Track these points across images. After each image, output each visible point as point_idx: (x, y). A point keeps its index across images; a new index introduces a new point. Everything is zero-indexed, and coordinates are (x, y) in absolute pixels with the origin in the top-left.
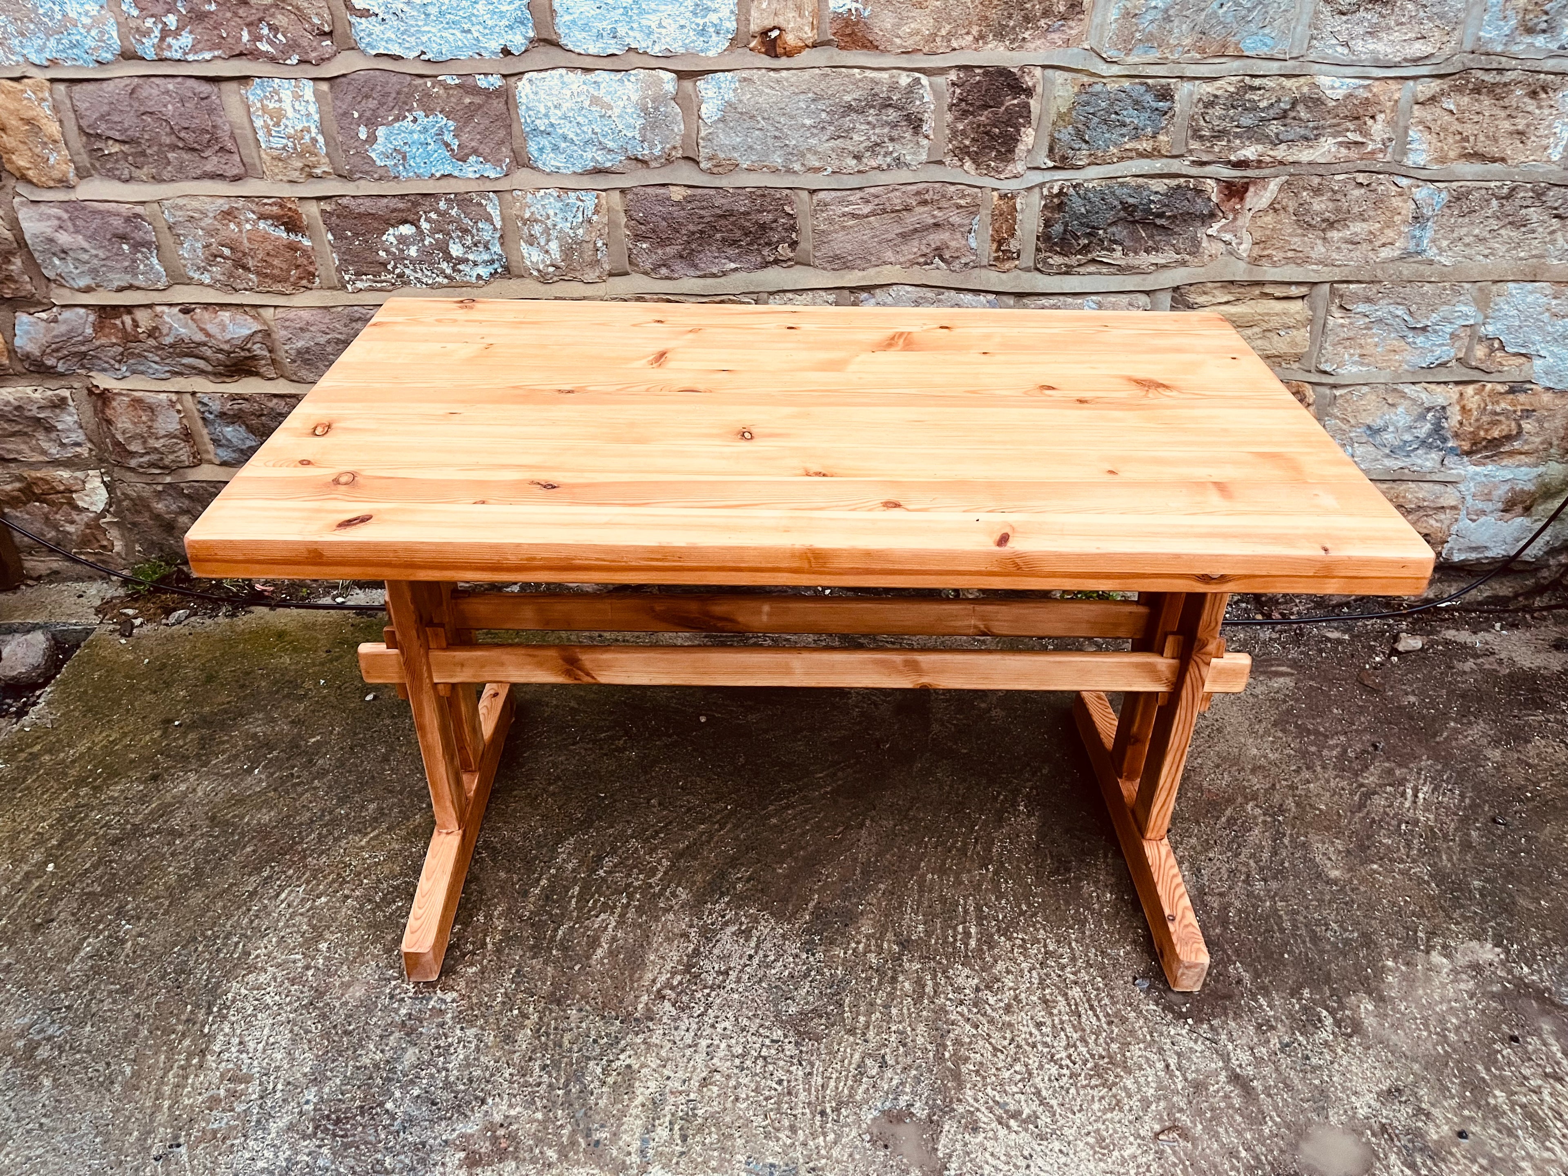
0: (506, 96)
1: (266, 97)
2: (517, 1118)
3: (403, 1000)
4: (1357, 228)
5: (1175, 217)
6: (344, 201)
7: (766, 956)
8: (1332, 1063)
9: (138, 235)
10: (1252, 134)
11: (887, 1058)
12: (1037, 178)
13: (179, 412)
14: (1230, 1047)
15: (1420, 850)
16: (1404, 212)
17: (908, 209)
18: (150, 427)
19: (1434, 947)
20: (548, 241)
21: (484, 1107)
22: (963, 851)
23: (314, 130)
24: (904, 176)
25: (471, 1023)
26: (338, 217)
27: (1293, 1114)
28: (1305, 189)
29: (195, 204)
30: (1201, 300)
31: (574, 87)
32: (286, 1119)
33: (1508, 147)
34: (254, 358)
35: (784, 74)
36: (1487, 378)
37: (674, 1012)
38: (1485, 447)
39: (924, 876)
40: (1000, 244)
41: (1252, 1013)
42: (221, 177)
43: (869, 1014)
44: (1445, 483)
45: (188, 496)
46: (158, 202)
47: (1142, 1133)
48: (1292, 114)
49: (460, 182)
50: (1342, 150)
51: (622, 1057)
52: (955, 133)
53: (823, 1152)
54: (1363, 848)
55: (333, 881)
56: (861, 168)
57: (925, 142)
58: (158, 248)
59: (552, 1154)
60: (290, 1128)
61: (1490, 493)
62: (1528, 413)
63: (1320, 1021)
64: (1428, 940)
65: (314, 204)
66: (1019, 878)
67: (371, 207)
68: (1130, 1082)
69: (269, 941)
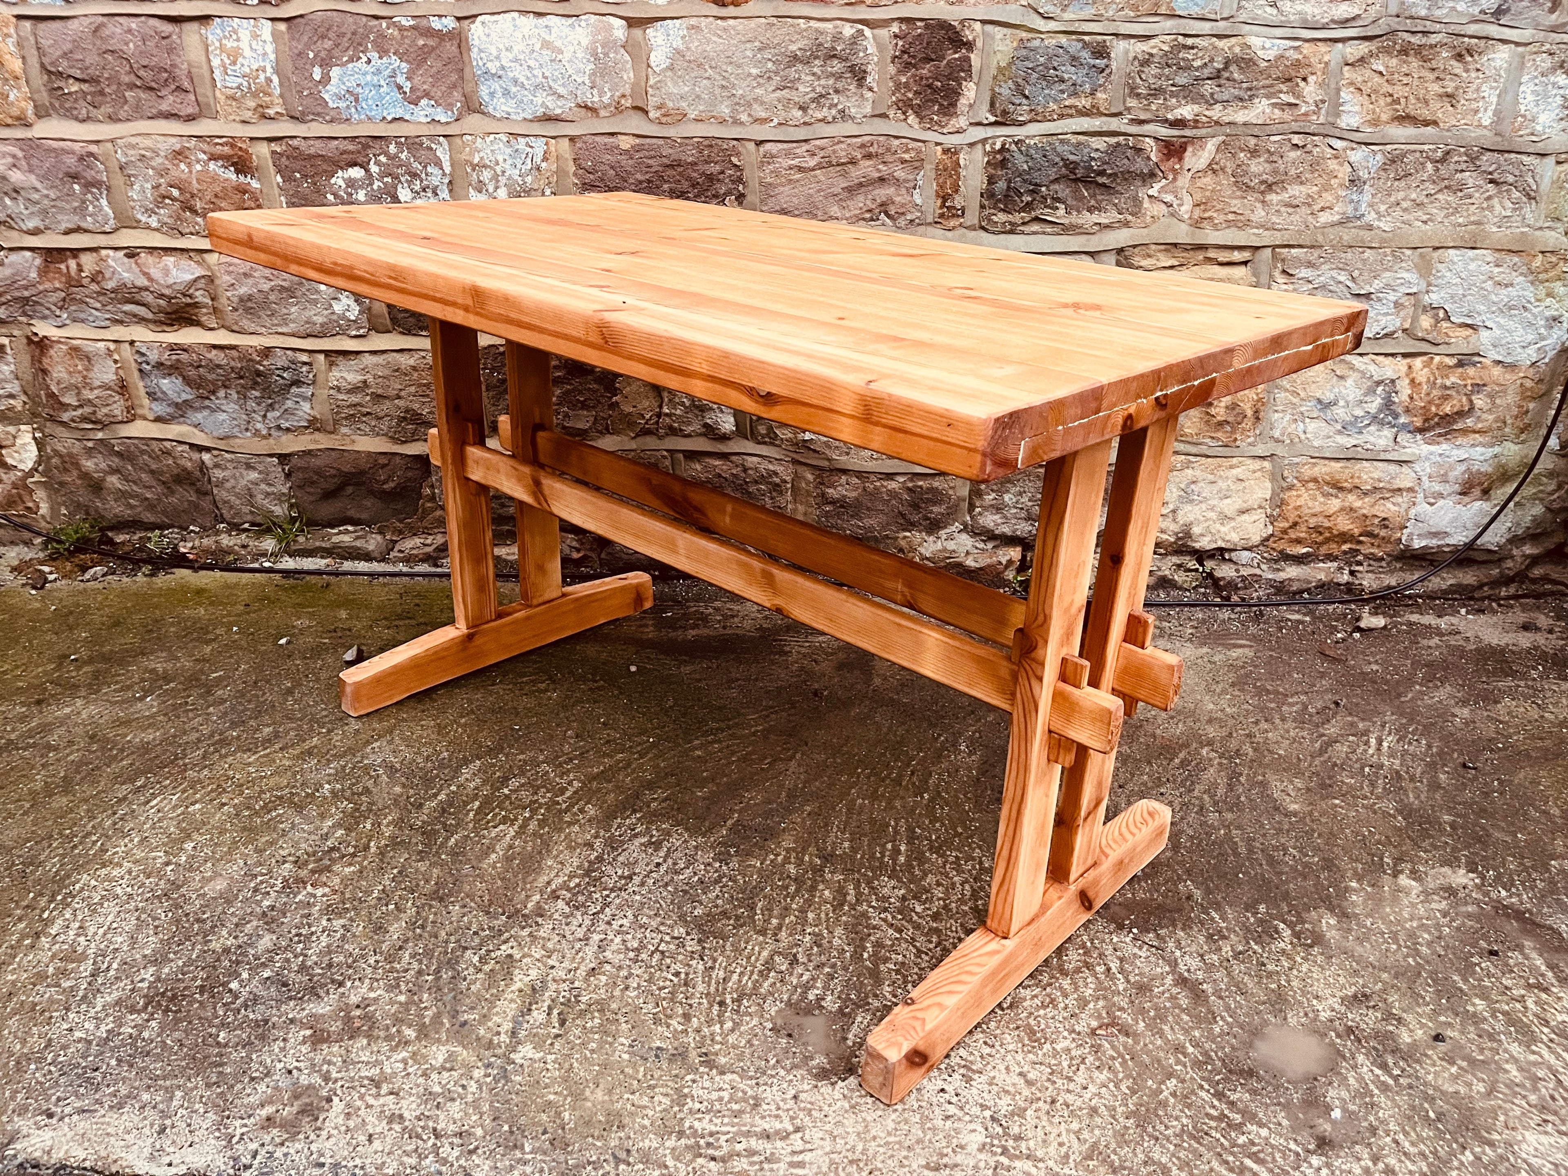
0: (459, 39)
1: (225, 37)
2: (376, 1000)
3: (268, 893)
4: (1295, 191)
5: (1115, 174)
6: (295, 143)
7: (675, 864)
8: (1290, 969)
9: (89, 174)
10: (1188, 93)
11: (799, 956)
12: (979, 133)
13: (116, 362)
14: (1178, 953)
15: (1384, 788)
16: (1340, 175)
17: (853, 162)
18: (85, 377)
19: (1401, 872)
20: (497, 188)
21: (341, 990)
22: (898, 782)
23: (269, 70)
24: (849, 128)
25: (340, 915)
26: (288, 158)
27: (1247, 1015)
28: (1242, 150)
29: (148, 143)
30: (1144, 263)
31: (526, 31)
32: (115, 995)
33: (1439, 110)
34: (196, 305)
35: (731, 22)
36: (1434, 350)
37: (567, 910)
38: (1438, 424)
39: (853, 801)
40: (945, 199)
41: (1203, 924)
42: (175, 116)
43: (782, 917)
44: (1400, 463)
45: (119, 454)
46: (112, 141)
47: (1077, 1027)
48: (1226, 74)
49: (411, 126)
50: (1276, 111)
51: (503, 947)
52: (898, 86)
53: (718, 1038)
54: (1323, 786)
55: (212, 791)
56: (807, 119)
57: (869, 94)
58: (108, 189)
59: (410, 1033)
60: (118, 1002)
61: (1445, 474)
62: (1478, 387)
63: (1277, 932)
64: (1395, 865)
65: (265, 144)
66: (956, 805)
67: (321, 149)
68: (1066, 983)
69: (132, 840)
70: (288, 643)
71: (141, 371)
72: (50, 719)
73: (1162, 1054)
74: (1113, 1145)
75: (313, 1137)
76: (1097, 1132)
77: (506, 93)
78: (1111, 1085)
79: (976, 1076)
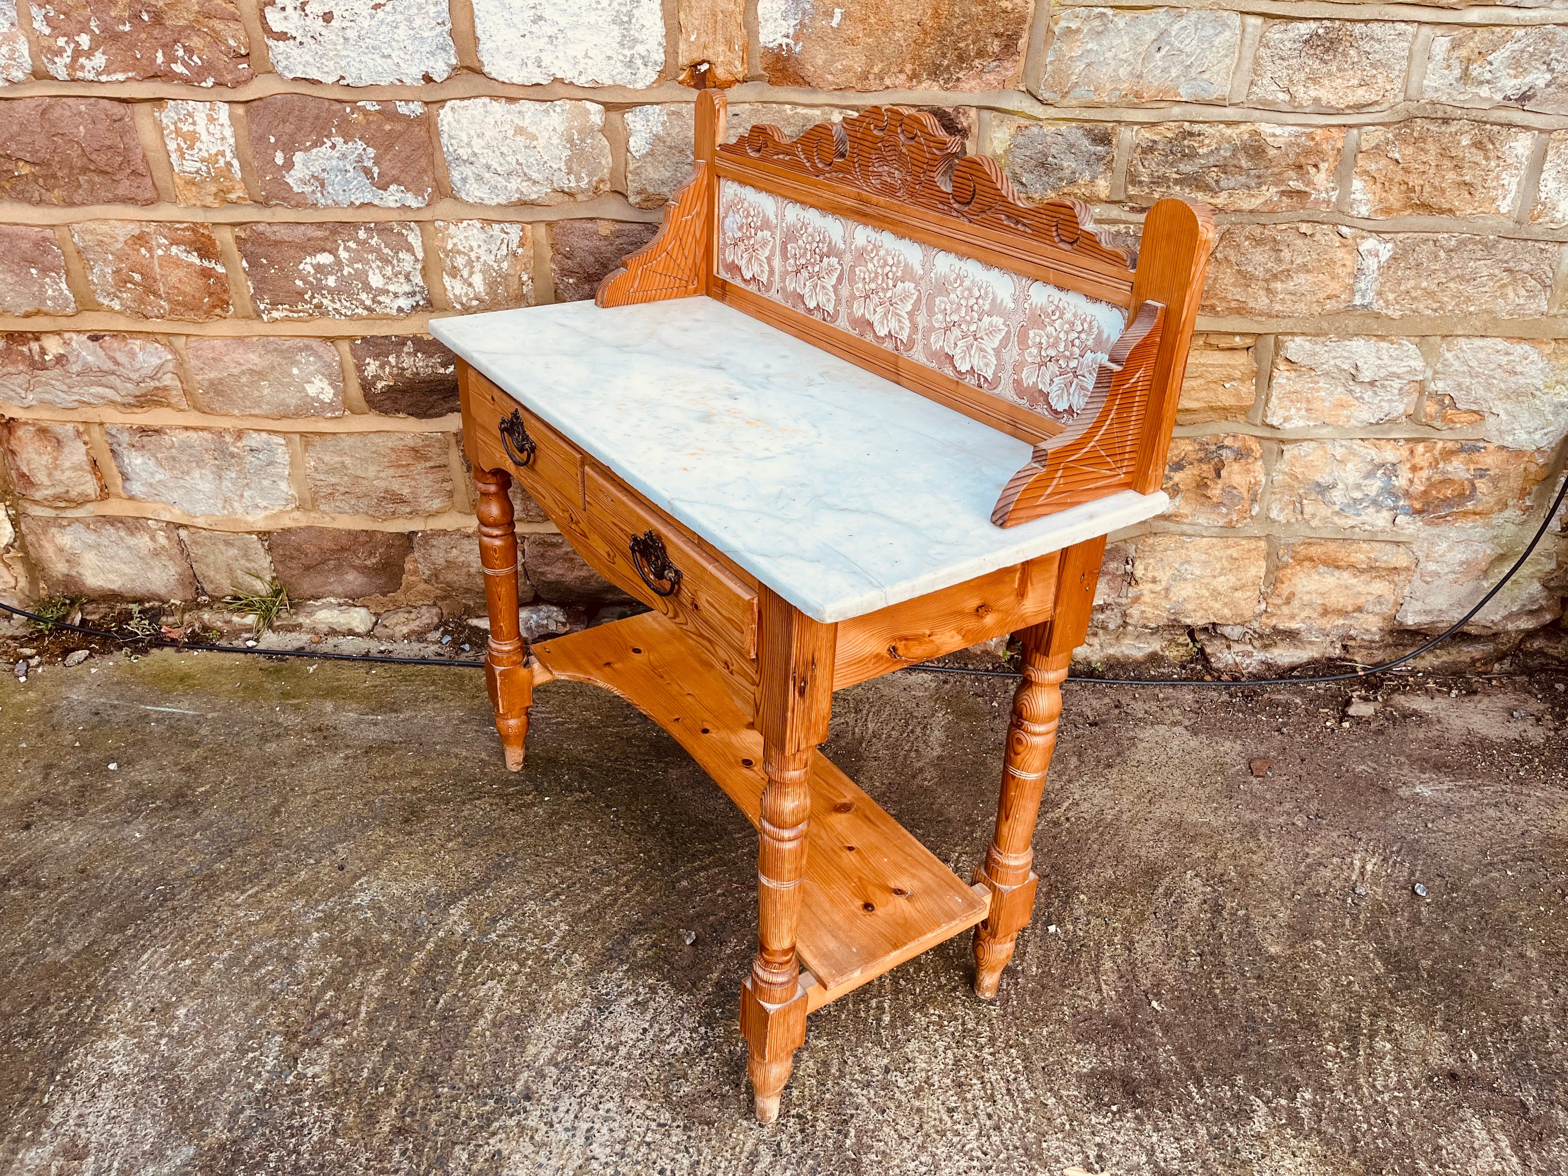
0: (428, 124)
1: (179, 119)
4: (1301, 280)
6: (261, 228)
9: (46, 259)
10: (1193, 181)
11: (783, 1145)
13: (85, 443)
15: (1365, 925)
16: (1348, 263)
18: (54, 458)
20: (471, 274)
23: (229, 155)
25: (331, 1101)
26: (253, 243)
28: (1246, 238)
29: (105, 228)
31: (498, 116)
33: (1454, 199)
34: (165, 388)
36: (1438, 435)
37: (555, 1091)
38: (1438, 507)
42: (133, 200)
44: (1397, 543)
45: (94, 531)
46: (68, 225)
48: (1233, 161)
49: (380, 211)
50: (1285, 198)
51: (491, 1141)
55: (202, 942)
58: (67, 273)
61: (1444, 553)
62: (1481, 472)
63: (1253, 1110)
65: (229, 228)
67: (287, 234)
69: (125, 1005)
71: (111, 450)
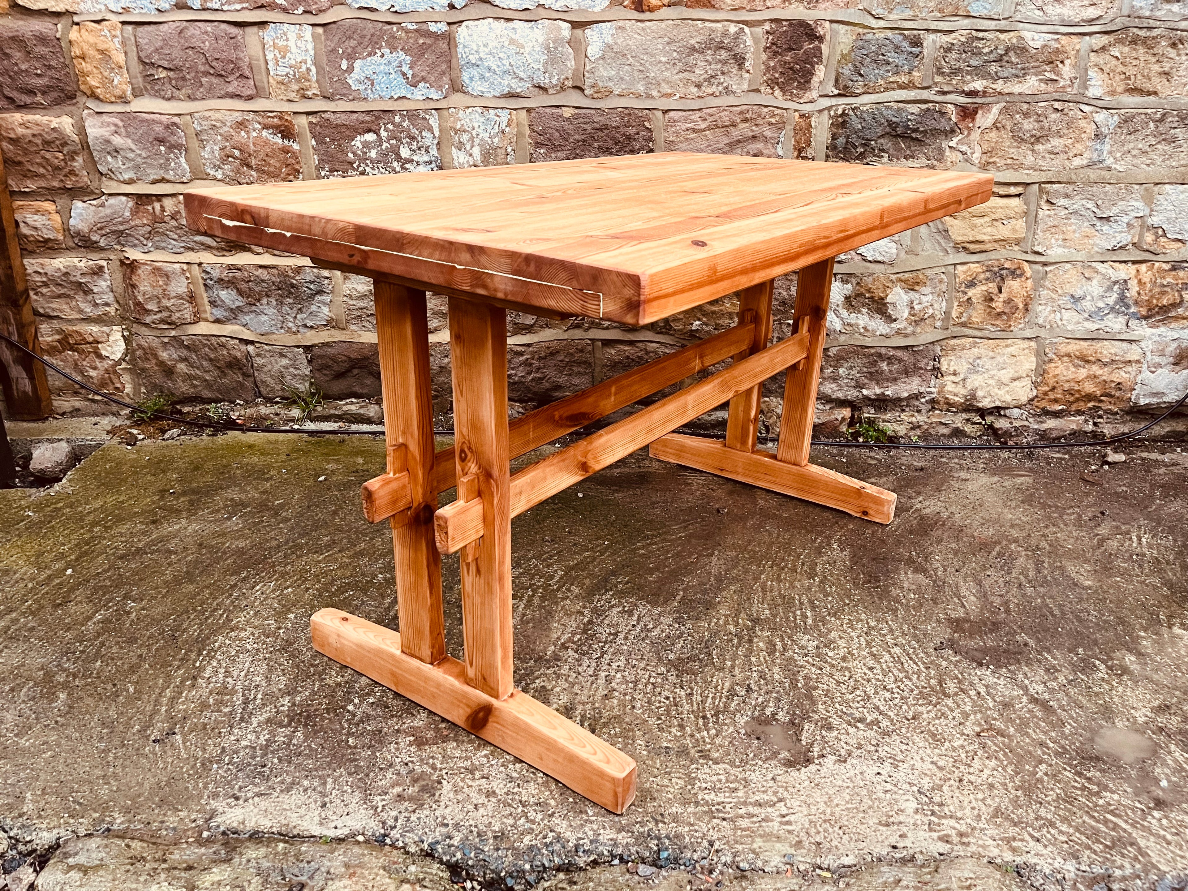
0: (449, 39)
1: (277, 38)
4: (1056, 143)
5: (926, 131)
6: (326, 116)
7: (646, 625)
8: (1111, 690)
9: (173, 139)
10: (979, 72)
11: (752, 686)
12: (826, 103)
13: (187, 278)
15: (1150, 570)
16: (1088, 131)
17: (734, 125)
18: (164, 290)
19: (1174, 625)
20: (472, 147)
22: (794, 570)
23: (309, 62)
24: (731, 100)
26: (321, 127)
27: (1086, 721)
28: (1018, 113)
29: (218, 116)
31: (498, 32)
32: (265, 716)
33: (1158, 84)
35: (648, 23)
36: (1154, 258)
37: (577, 656)
38: (1158, 313)
39: (765, 583)
40: (800, 151)
41: (1040, 662)
42: (239, 96)
43: (733, 660)
44: (1130, 341)
45: (187, 347)
46: (190, 114)
47: (965, 732)
48: (1006, 58)
49: (411, 103)
50: (1042, 85)
52: (768, 69)
53: (707, 740)
54: (1106, 569)
55: (297, 580)
56: (701, 94)
57: (747, 75)
58: (186, 150)
60: (268, 720)
61: (1163, 350)
62: (1186, 285)
63: (1095, 667)
64: (1169, 620)
65: (304, 117)
66: (840, 585)
67: (346, 120)
68: (950, 702)
69: (248, 613)
70: (325, 480)
71: (205, 285)
72: (165, 532)
73: (1031, 748)
74: (1011, 808)
75: (434, 806)
76: (997, 800)
77: (482, 77)
78: (1000, 769)
79: (900, 764)
